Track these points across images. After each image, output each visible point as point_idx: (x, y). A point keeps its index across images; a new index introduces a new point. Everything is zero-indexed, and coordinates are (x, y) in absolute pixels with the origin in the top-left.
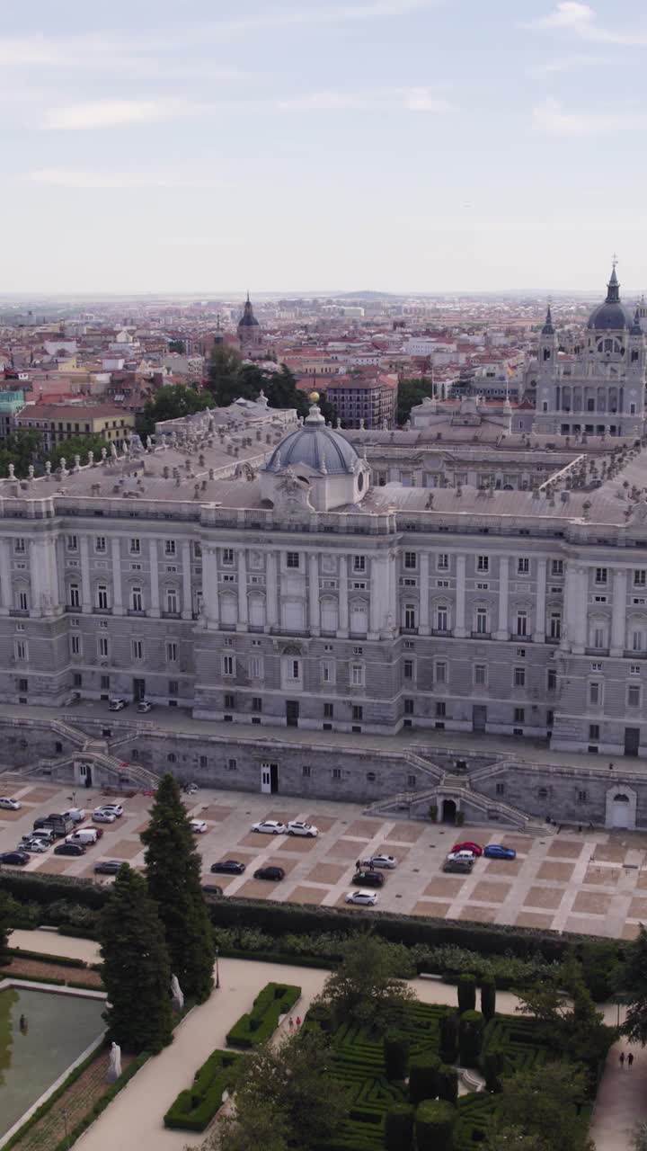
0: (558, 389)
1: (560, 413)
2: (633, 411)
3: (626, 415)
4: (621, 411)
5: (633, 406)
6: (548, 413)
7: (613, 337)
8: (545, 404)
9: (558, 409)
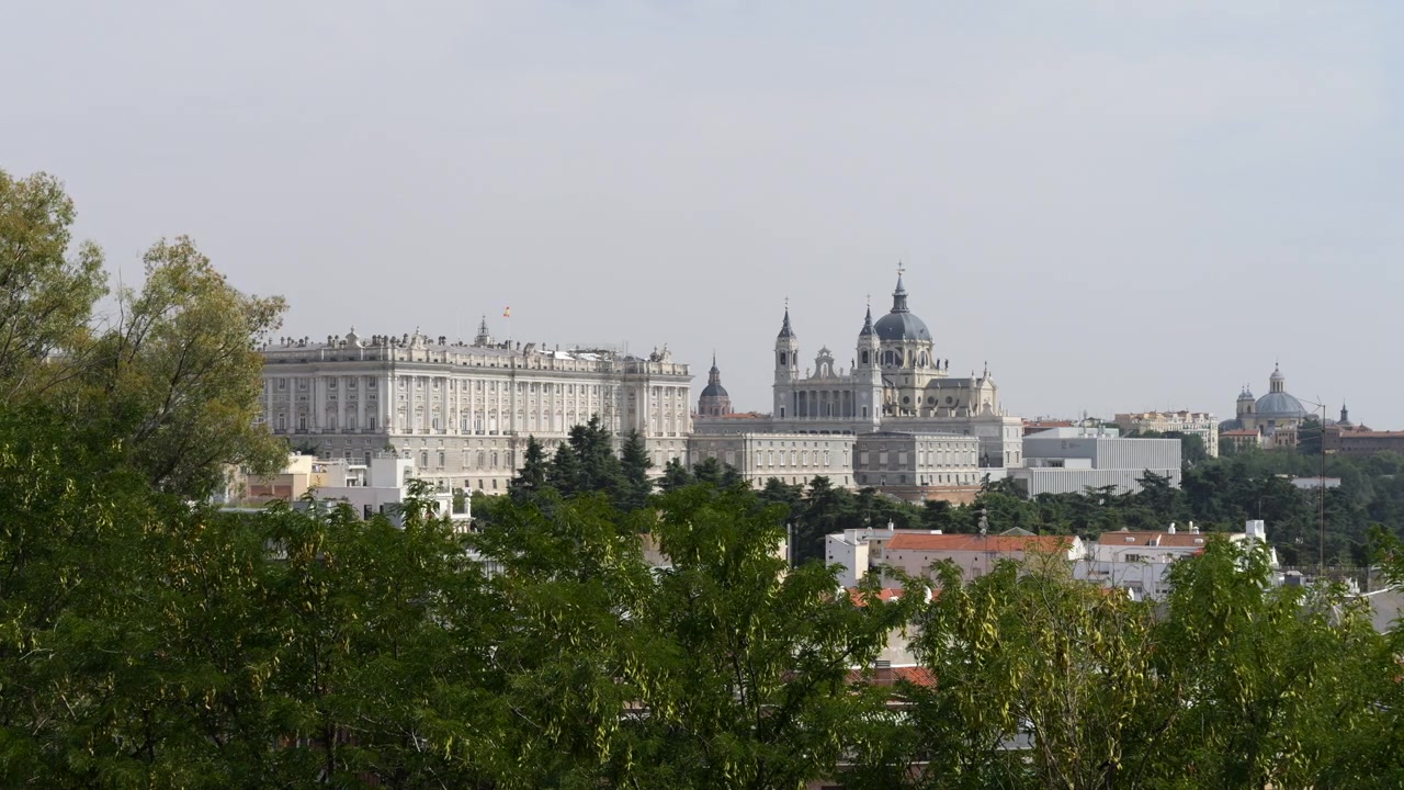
0: (795, 393)
1: (797, 419)
2: (865, 415)
3: (857, 419)
4: (854, 415)
5: (865, 409)
6: (785, 419)
7: (892, 348)
8: (782, 409)
9: (795, 415)
